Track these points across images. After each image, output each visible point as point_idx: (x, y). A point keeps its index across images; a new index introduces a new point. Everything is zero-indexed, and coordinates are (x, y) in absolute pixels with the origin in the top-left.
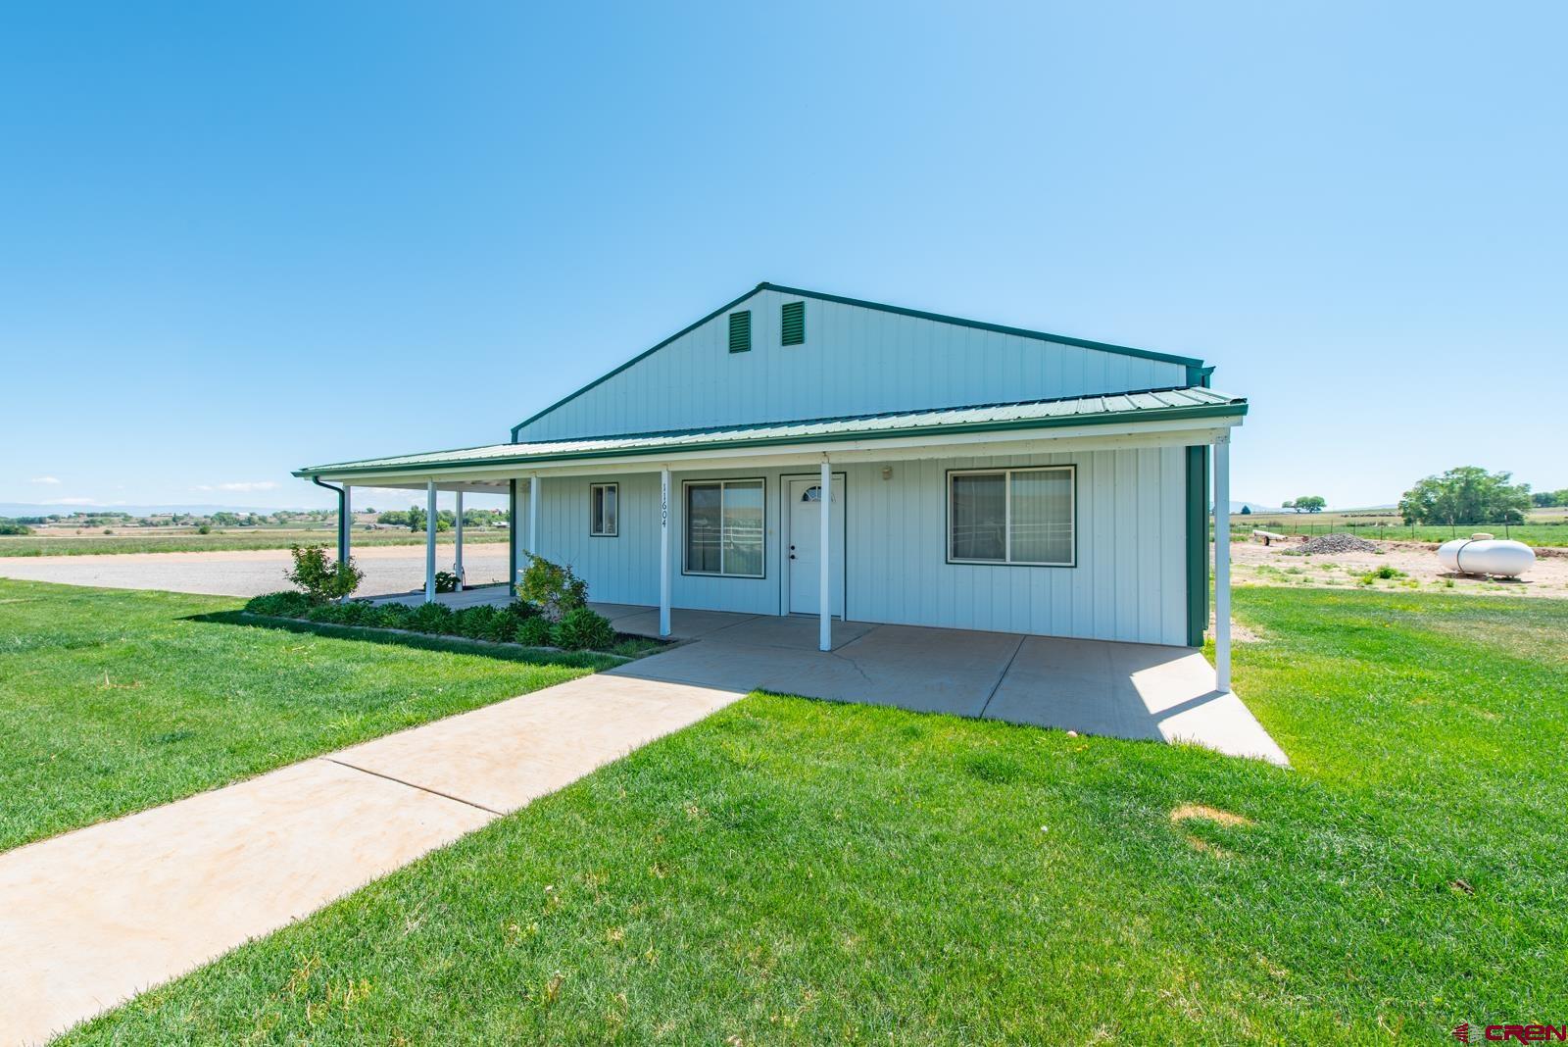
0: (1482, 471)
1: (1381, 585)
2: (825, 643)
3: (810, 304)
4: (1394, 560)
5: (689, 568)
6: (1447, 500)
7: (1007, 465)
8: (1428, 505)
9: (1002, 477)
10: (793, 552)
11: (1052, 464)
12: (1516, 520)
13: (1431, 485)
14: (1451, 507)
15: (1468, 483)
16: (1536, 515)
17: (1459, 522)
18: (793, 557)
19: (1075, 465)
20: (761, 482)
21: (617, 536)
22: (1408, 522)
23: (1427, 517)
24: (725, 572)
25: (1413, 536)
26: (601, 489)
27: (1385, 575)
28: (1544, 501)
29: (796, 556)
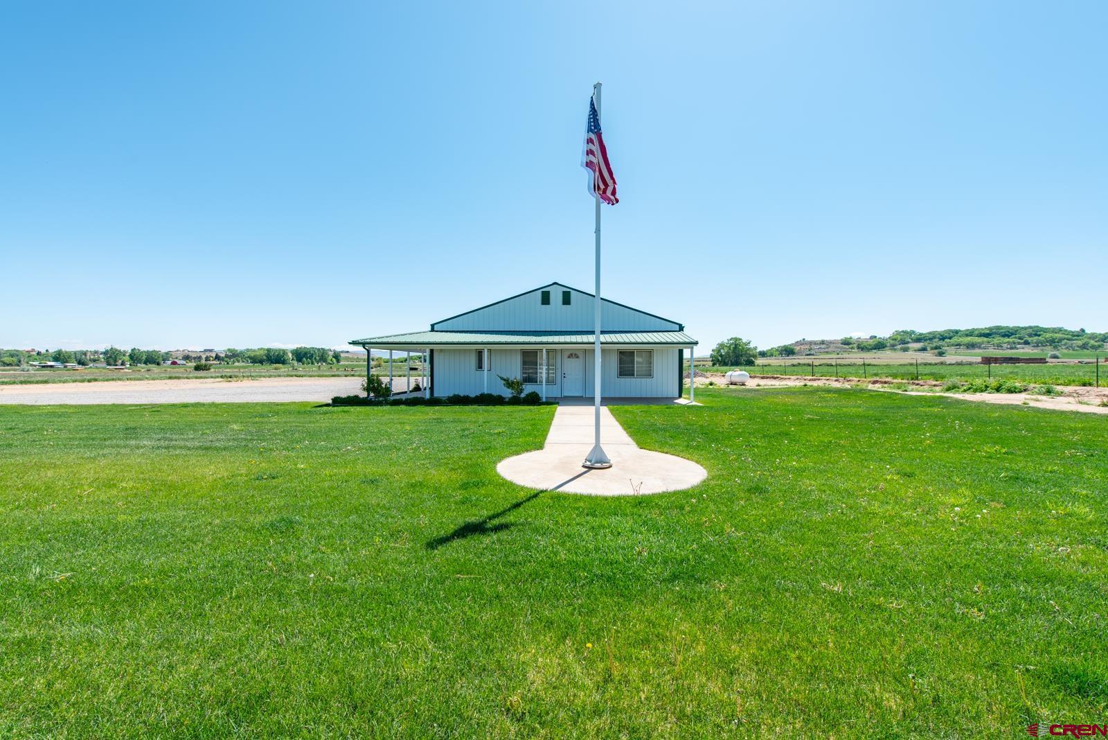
0: (741, 339)
1: (711, 387)
3: (573, 293)
4: (714, 380)
6: (728, 353)
8: (721, 356)
9: (634, 352)
12: (751, 363)
13: (722, 346)
14: (730, 357)
15: (736, 345)
16: (760, 361)
17: (732, 365)
18: (565, 377)
19: (653, 350)
20: (553, 351)
21: (490, 370)
22: (714, 365)
23: (721, 362)
24: (540, 383)
25: (717, 371)
26: (482, 352)
27: (711, 384)
28: (763, 354)
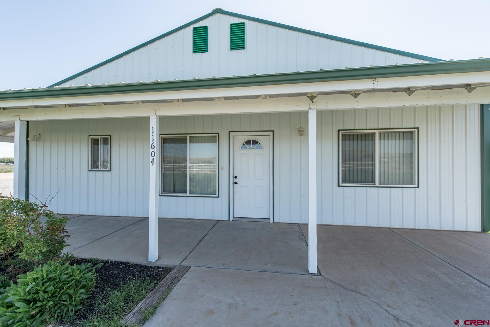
2: (313, 267)
3: (249, 25)
5: (164, 191)
7: (376, 127)
9: (373, 135)
10: (236, 180)
11: (404, 127)
18: (236, 183)
19: (418, 128)
20: (216, 136)
21: (110, 171)
24: (190, 194)
26: (98, 140)
29: (238, 182)
